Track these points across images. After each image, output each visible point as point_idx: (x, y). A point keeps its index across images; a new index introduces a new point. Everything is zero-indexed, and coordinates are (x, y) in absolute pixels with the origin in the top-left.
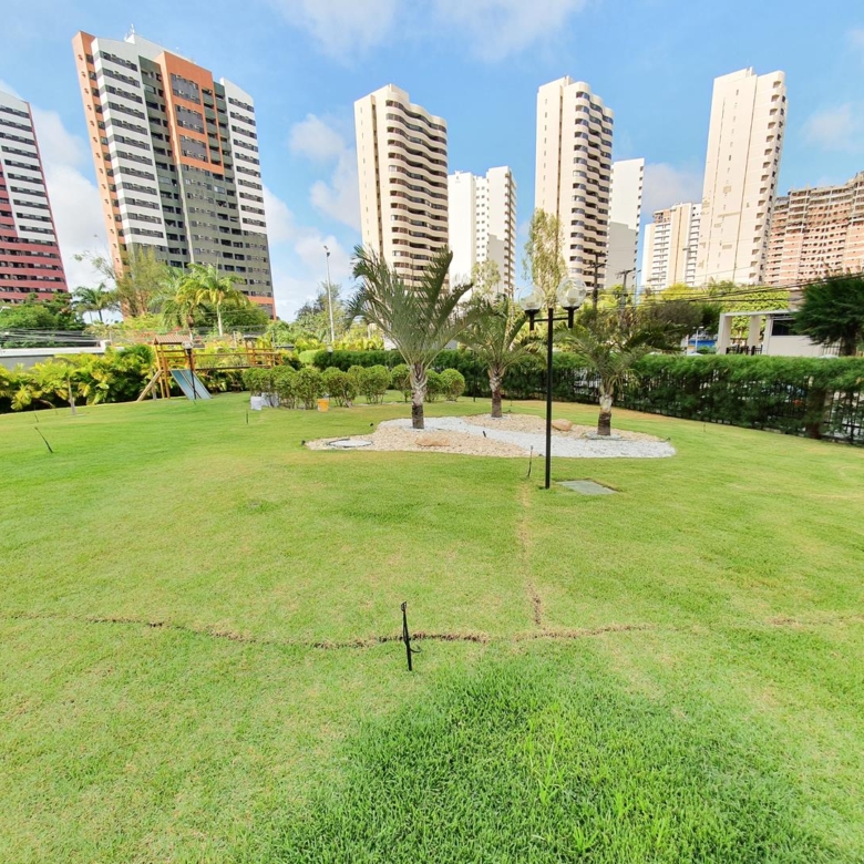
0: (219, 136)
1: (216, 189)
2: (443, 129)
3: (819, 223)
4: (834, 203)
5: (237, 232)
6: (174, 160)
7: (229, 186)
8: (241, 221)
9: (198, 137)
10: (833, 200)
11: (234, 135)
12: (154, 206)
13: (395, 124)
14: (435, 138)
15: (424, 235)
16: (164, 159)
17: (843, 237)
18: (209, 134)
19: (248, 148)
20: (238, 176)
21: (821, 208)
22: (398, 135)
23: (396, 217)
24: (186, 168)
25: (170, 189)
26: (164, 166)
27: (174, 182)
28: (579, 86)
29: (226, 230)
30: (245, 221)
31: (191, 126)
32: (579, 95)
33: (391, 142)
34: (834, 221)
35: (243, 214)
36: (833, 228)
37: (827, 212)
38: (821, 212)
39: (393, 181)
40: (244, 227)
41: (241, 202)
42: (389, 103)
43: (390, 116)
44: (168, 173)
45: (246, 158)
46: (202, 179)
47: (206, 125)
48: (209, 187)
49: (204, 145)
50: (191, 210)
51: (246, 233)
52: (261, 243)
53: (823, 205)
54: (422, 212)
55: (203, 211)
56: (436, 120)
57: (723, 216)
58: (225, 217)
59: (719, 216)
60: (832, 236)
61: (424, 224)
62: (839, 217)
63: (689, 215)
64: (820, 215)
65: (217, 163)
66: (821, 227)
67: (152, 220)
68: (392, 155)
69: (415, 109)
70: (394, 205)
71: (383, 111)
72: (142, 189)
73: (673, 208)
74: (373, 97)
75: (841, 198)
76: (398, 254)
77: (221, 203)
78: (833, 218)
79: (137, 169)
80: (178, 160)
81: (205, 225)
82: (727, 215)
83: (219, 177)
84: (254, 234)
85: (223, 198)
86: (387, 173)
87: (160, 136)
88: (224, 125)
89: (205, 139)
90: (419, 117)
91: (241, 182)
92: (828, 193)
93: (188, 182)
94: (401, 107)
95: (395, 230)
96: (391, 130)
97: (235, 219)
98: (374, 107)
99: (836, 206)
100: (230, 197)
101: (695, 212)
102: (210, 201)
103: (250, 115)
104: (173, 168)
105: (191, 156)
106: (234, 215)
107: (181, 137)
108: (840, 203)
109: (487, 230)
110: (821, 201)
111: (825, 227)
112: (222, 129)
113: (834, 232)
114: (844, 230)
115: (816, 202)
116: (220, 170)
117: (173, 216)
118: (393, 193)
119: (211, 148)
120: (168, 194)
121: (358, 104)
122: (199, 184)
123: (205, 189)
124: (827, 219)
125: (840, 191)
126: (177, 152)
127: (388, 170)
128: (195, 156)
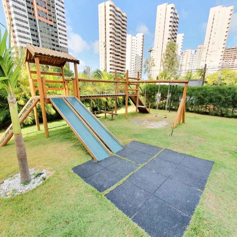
0: (52, 11)
1: (51, 30)
2: (126, 18)
3: (227, 58)
4: (231, 52)
5: (58, 46)
6: (35, 17)
7: (55, 30)
8: (59, 42)
9: (44, 10)
10: (231, 51)
11: (57, 12)
12: (28, 33)
13: (112, 13)
14: (124, 20)
15: (119, 52)
16: (32, 17)
17: (233, 62)
18: (48, 10)
19: (62, 17)
20: (58, 26)
21: (228, 53)
22: (113, 17)
23: (111, 45)
24: (40, 21)
25: (34, 28)
26: (32, 19)
27: (35, 26)
28: (172, 5)
29: (54, 45)
30: (61, 42)
31: (42, 6)
32: (172, 8)
33: (111, 19)
34: (231, 57)
35: (60, 40)
36: (231, 59)
37: (229, 55)
38: (228, 54)
39: (111, 33)
40: (60, 45)
41: (59, 36)
42: (111, 6)
43: (111, 10)
44: (33, 22)
45: (61, 20)
46: (46, 26)
47: (47, 6)
48: (48, 29)
49: (46, 13)
50: (42, 37)
51: (61, 47)
52: (66, 51)
53: (229, 53)
54: (119, 44)
55: (46, 37)
56: (124, 14)
57: (211, 52)
58: (54, 40)
59: (210, 52)
60: (230, 61)
61: (119, 48)
62: (233, 56)
63: (190, 53)
64: (227, 55)
65: (51, 21)
66: (227, 59)
67: (28, 38)
68: (111, 24)
69: (118, 9)
70: (111, 41)
71: (108, 8)
72: (23, 27)
73: (186, 51)
74: (105, 4)
75: (234, 51)
76: (111, 57)
77: (52, 35)
78: (231, 56)
79: (21, 19)
80: (37, 18)
81: (47, 42)
82: (213, 51)
83: (52, 26)
84: (64, 47)
85: (53, 33)
86: (109, 30)
87: (30, 8)
88: (53, 7)
89: (46, 11)
90: (119, 12)
91: (59, 29)
92: (230, 49)
93: (40, 26)
94: (114, 7)
95: (111, 49)
96: (111, 15)
97: (57, 42)
98: (105, 7)
99: (232, 53)
100: (55, 34)
101: (192, 52)
102: (49, 34)
103: (63, 5)
104: (35, 20)
105: (41, 17)
106: (57, 40)
107: (38, 9)
108: (233, 52)
109: (136, 53)
110: (228, 51)
111: (229, 59)
112: (53, 9)
113: (231, 61)
114: (233, 60)
115: (227, 51)
116: (52, 23)
117: (35, 38)
118: (111, 37)
119: (49, 15)
120: (33, 30)
121: (100, 5)
122: (44, 27)
123: (47, 30)
124: (229, 57)
125: (233, 49)
126: (36, 15)
127: (109, 29)
128: (43, 17)
